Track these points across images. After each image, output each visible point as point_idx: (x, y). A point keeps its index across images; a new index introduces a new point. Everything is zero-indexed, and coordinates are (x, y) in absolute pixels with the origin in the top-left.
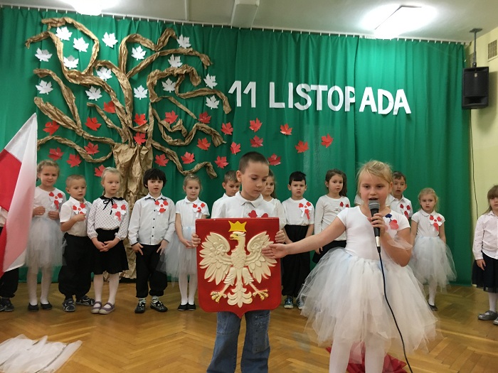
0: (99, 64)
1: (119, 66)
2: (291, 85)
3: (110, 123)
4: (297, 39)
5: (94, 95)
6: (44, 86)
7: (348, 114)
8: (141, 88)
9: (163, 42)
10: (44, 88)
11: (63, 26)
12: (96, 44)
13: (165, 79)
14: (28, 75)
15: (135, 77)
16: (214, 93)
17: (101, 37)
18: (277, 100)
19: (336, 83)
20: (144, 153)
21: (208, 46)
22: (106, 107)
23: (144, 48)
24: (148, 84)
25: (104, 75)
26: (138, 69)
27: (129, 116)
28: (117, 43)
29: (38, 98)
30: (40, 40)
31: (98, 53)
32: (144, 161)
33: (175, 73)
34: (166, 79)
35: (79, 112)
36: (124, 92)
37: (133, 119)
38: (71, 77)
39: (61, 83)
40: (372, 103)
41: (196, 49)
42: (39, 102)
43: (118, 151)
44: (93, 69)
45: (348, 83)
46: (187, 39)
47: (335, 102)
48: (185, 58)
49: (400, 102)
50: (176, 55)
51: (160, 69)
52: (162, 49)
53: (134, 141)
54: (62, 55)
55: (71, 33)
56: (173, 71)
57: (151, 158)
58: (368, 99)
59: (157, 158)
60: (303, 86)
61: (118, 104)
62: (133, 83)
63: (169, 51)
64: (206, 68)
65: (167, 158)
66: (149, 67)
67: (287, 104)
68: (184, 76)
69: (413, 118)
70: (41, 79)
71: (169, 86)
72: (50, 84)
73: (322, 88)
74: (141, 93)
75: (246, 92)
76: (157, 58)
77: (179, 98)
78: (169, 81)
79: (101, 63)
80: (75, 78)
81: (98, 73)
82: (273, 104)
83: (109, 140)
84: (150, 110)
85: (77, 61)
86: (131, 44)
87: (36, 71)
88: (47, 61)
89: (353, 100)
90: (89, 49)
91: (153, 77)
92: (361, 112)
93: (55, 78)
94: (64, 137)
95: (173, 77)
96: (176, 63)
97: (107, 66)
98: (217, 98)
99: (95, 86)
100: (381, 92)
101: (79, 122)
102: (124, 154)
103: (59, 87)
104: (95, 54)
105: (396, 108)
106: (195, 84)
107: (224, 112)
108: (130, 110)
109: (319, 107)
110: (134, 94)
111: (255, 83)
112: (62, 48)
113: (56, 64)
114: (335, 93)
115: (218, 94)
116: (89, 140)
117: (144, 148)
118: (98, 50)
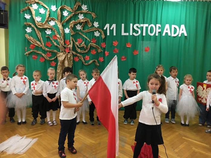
0: (50, 19)
1: (58, 20)
2: (131, 25)
3: (55, 44)
4: (135, 3)
5: (48, 32)
6: (29, 29)
7: (157, 37)
8: (67, 29)
9: (76, 8)
11: (35, 3)
12: (48, 10)
14: (22, 25)
15: (65, 24)
17: (50, 7)
18: (125, 32)
19: (152, 23)
20: (69, 56)
21: (95, 9)
22: (54, 37)
23: (68, 11)
24: (70, 27)
25: (52, 23)
26: (65, 21)
27: (63, 41)
28: (57, 9)
29: (26, 34)
30: (26, 10)
31: (49, 14)
32: (69, 60)
33: (81, 21)
34: (77, 24)
35: (43, 40)
36: (60, 31)
37: (64, 42)
38: (39, 25)
39: (35, 28)
40: (169, 32)
41: (89, 11)
42: (27, 36)
43: (59, 55)
44: (48, 21)
45: (158, 23)
46: (86, 6)
47: (151, 32)
48: (85, 14)
49: (182, 31)
50: (81, 13)
51: (74, 20)
52: (75, 11)
53: (65, 51)
54: (34, 16)
55: (38, 6)
56: (80, 21)
57: (72, 58)
58: (167, 30)
59: (75, 58)
60: (137, 25)
61: (58, 36)
62: (64, 27)
63: (78, 12)
64: (94, 18)
65: (79, 58)
66: (70, 20)
67: (129, 34)
68: (85, 23)
69: (188, 38)
70: (28, 26)
71: (79, 27)
72: (31, 29)
73: (146, 25)
74: (67, 31)
75: (111, 28)
76: (73, 15)
77: (82, 32)
78: (78, 25)
79: (51, 19)
80: (40, 26)
81: (50, 23)
82: (123, 34)
83: (55, 51)
84: (71, 38)
85: (41, 18)
86: (62, 10)
87: (25, 23)
88: (29, 18)
89: (160, 30)
90: (46, 13)
91: (72, 24)
92: (164, 36)
93: (33, 26)
94: (38, 50)
95: (80, 23)
96: (81, 17)
97: (53, 19)
98: (99, 32)
99: (49, 28)
100: (173, 26)
101: (43, 44)
102: (61, 57)
103: (34, 29)
104: (48, 15)
105: (180, 34)
106: (89, 26)
107: (102, 38)
108: (63, 38)
109: (144, 34)
110: (64, 31)
111: (115, 24)
112: (34, 13)
113: (32, 20)
114: (152, 28)
115: (99, 30)
116: (47, 51)
117: (69, 54)
118: (49, 13)
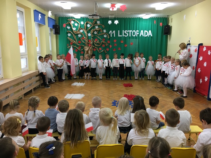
1: (85, 29)
2: (123, 31)
3: (83, 42)
4: (125, 20)
5: (79, 36)
7: (137, 37)
9: (94, 23)
10: (69, 35)
11: (72, 21)
13: (94, 31)
14: (66, 32)
15: (88, 31)
16: (105, 34)
17: (80, 22)
19: (134, 30)
21: (104, 23)
23: (90, 24)
24: (91, 33)
25: (81, 31)
26: (89, 29)
28: (84, 24)
30: (68, 24)
32: (91, 50)
35: (77, 40)
36: (86, 35)
37: (88, 41)
39: (73, 34)
40: (143, 34)
41: (101, 24)
42: (68, 38)
43: (85, 48)
44: (79, 30)
45: (137, 30)
46: (99, 21)
47: (134, 35)
48: (99, 26)
49: (150, 33)
50: (97, 25)
53: (88, 46)
55: (74, 22)
56: (96, 29)
59: (94, 49)
60: (126, 31)
61: (85, 37)
62: (88, 32)
63: (95, 25)
64: (103, 28)
65: (96, 49)
66: (91, 29)
67: (122, 36)
68: (99, 30)
69: (153, 37)
70: (69, 33)
71: (95, 33)
73: (131, 31)
74: (89, 35)
75: (113, 33)
76: (93, 27)
77: (98, 35)
80: (75, 32)
82: (119, 36)
83: (83, 45)
84: (92, 39)
85: (76, 28)
86: (87, 24)
89: (138, 34)
90: (78, 25)
91: (92, 31)
92: (140, 37)
93: (72, 33)
94: (74, 45)
95: (96, 31)
96: (97, 27)
97: (82, 29)
99: (80, 34)
100: (145, 31)
101: (77, 42)
102: (87, 48)
103: (72, 35)
104: (79, 27)
105: (149, 35)
106: (101, 32)
107: (108, 38)
108: (87, 39)
109: (130, 36)
111: (115, 31)
112: (73, 26)
113: (71, 29)
114: (134, 32)
116: (79, 46)
117: (91, 47)
